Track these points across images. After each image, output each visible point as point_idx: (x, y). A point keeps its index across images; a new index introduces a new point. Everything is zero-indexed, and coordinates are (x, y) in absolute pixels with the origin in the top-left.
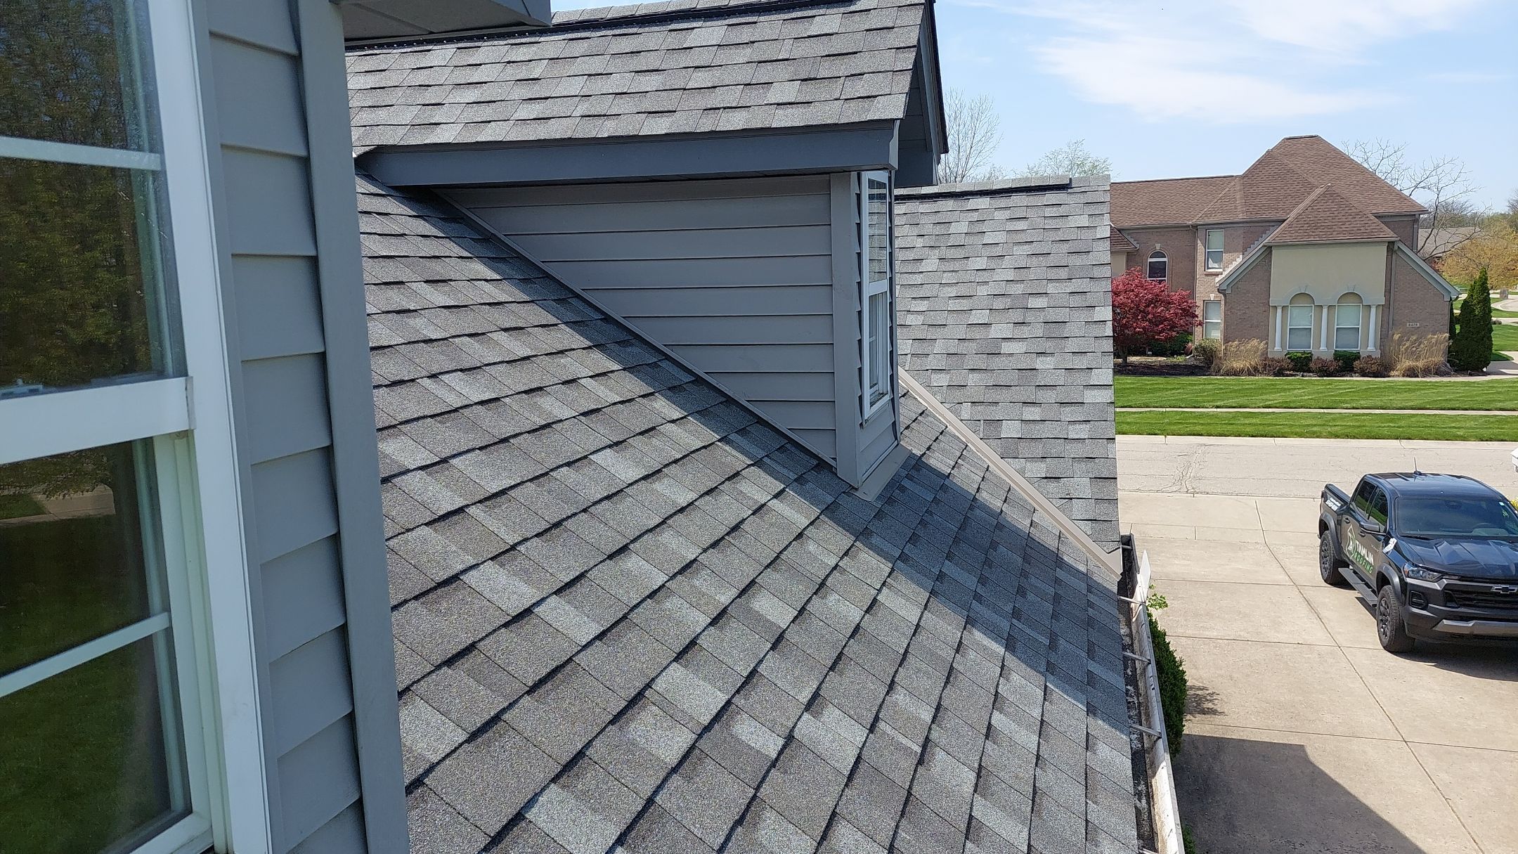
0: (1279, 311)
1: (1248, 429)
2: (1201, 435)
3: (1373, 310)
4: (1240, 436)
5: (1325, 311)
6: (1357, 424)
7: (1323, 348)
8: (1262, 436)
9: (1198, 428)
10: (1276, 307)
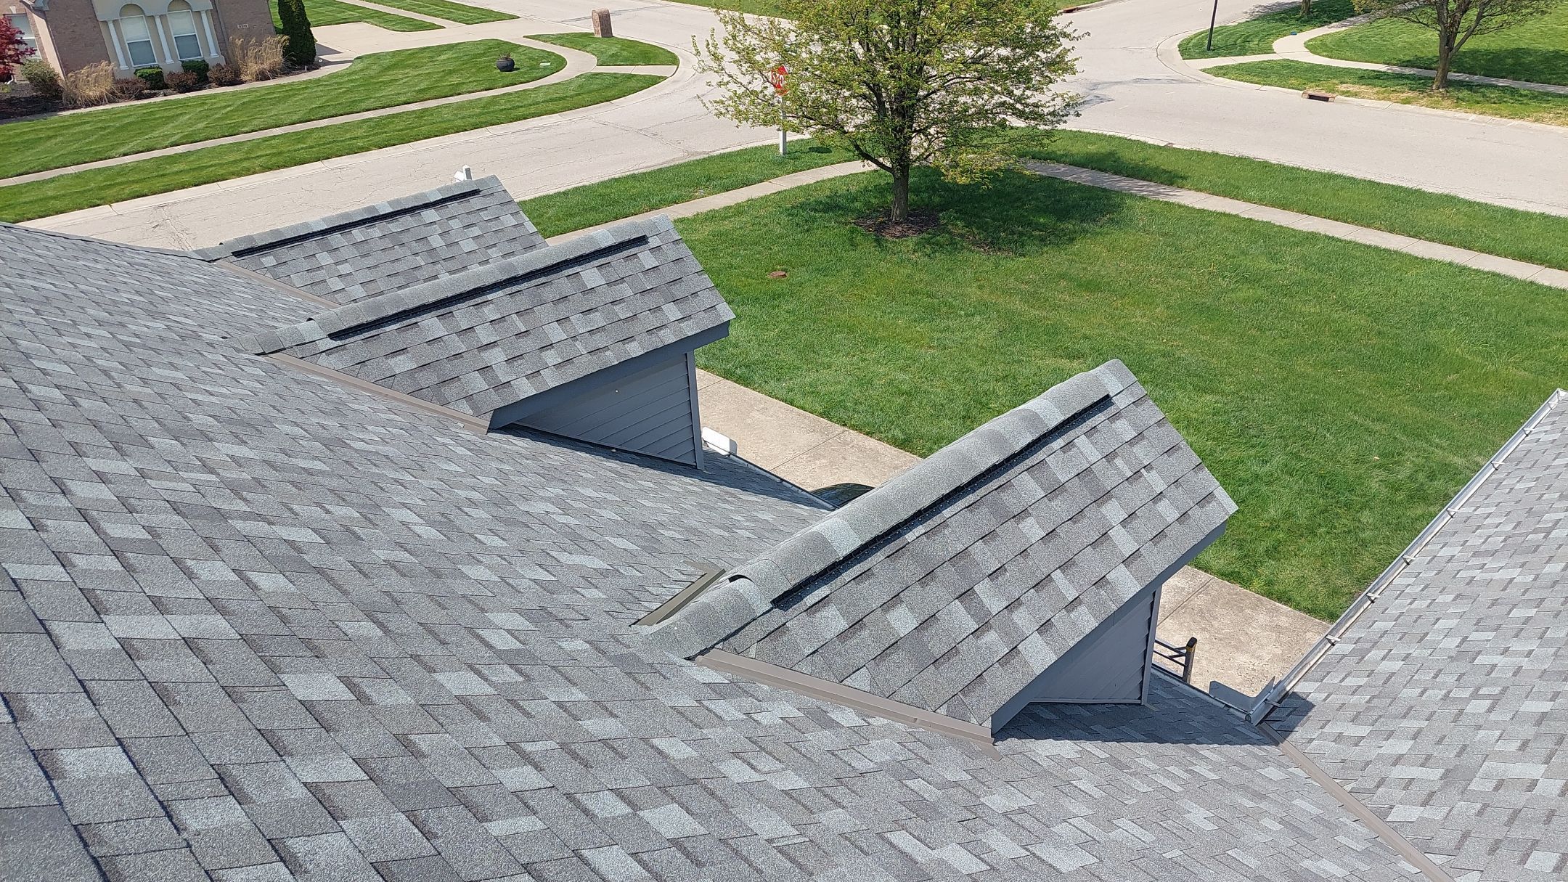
0: (111, 26)
1: (187, 178)
2: (146, 195)
3: (204, 16)
4: (184, 188)
5: (158, 21)
6: (274, 151)
7: (169, 61)
8: (205, 183)
9: (136, 187)
10: (105, 22)
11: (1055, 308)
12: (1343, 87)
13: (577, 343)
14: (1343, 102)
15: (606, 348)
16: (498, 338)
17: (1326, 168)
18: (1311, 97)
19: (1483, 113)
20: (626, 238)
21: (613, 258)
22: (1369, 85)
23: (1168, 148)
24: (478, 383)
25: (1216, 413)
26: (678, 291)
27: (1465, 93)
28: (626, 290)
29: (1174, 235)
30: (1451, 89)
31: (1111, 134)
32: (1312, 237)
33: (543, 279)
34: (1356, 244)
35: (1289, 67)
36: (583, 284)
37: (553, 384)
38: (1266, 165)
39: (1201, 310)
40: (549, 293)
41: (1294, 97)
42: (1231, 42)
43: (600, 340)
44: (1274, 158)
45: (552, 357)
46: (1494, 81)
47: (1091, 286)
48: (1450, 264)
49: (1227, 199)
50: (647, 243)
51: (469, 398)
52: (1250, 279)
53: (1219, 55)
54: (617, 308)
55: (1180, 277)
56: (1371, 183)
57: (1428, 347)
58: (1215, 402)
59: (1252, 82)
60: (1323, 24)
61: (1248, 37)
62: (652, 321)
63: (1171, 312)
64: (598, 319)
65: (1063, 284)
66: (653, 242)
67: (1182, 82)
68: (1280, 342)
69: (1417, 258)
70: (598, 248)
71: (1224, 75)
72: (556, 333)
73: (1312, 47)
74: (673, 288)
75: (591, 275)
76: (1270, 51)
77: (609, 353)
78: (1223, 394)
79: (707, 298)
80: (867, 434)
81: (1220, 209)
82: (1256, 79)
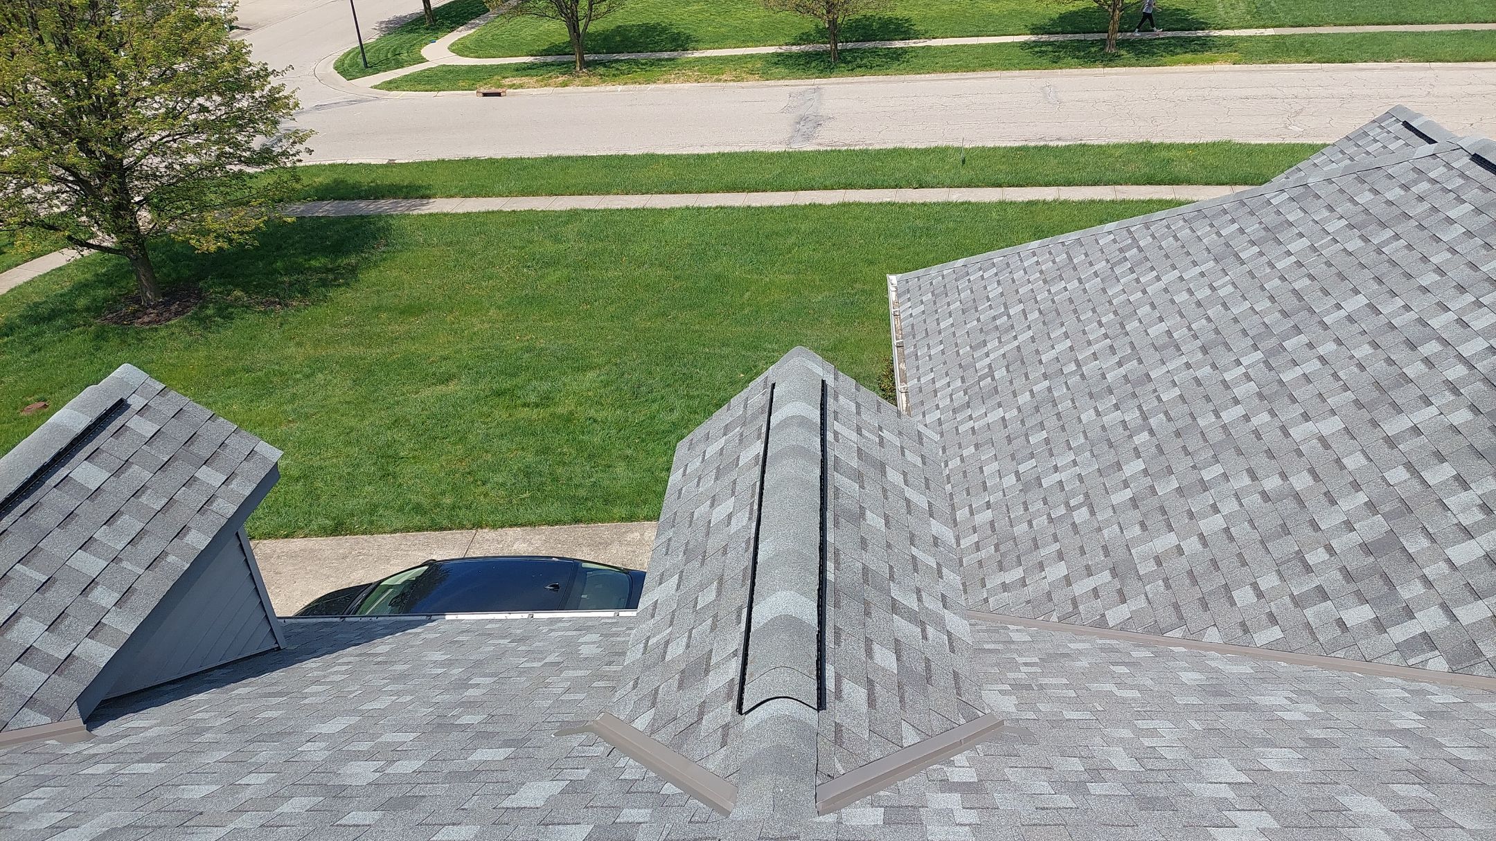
11: (393, 341)
12: (507, 82)
13: (125, 564)
14: (514, 95)
15: (164, 554)
16: (16, 606)
17: (544, 154)
18: (485, 95)
19: (626, 84)
20: (101, 410)
21: (102, 439)
22: (527, 76)
23: (391, 165)
24: (29, 677)
25: (606, 384)
26: (203, 449)
27: (601, 70)
28: (139, 473)
29: (458, 242)
30: (590, 69)
31: (330, 162)
32: (574, 214)
33: (27, 503)
34: (610, 210)
35: (450, 72)
36: (82, 487)
37: (130, 629)
38: (492, 161)
39: (529, 301)
40: (46, 517)
41: (470, 98)
42: (382, 57)
43: (150, 547)
44: (497, 153)
45: (104, 597)
46: (616, 56)
47: (411, 310)
48: (687, 208)
49: (480, 199)
50: (129, 406)
51: (30, 702)
52: (553, 263)
53: (378, 71)
54: (144, 499)
55: (490, 278)
56: (585, 158)
57: (718, 277)
58: (598, 376)
59: (427, 91)
60: (452, 29)
61: (395, 50)
62: (195, 498)
63: (505, 312)
64: (130, 524)
65: (384, 316)
66: (136, 402)
67: (360, 101)
68: (611, 309)
69: (661, 210)
70: (73, 436)
71: (397, 88)
72: (90, 564)
73: (460, 49)
74: (194, 448)
75: (85, 472)
76: (422, 60)
77: (171, 558)
78: (599, 366)
79: (241, 444)
80: (286, 536)
81: (483, 209)
82: (429, 87)
